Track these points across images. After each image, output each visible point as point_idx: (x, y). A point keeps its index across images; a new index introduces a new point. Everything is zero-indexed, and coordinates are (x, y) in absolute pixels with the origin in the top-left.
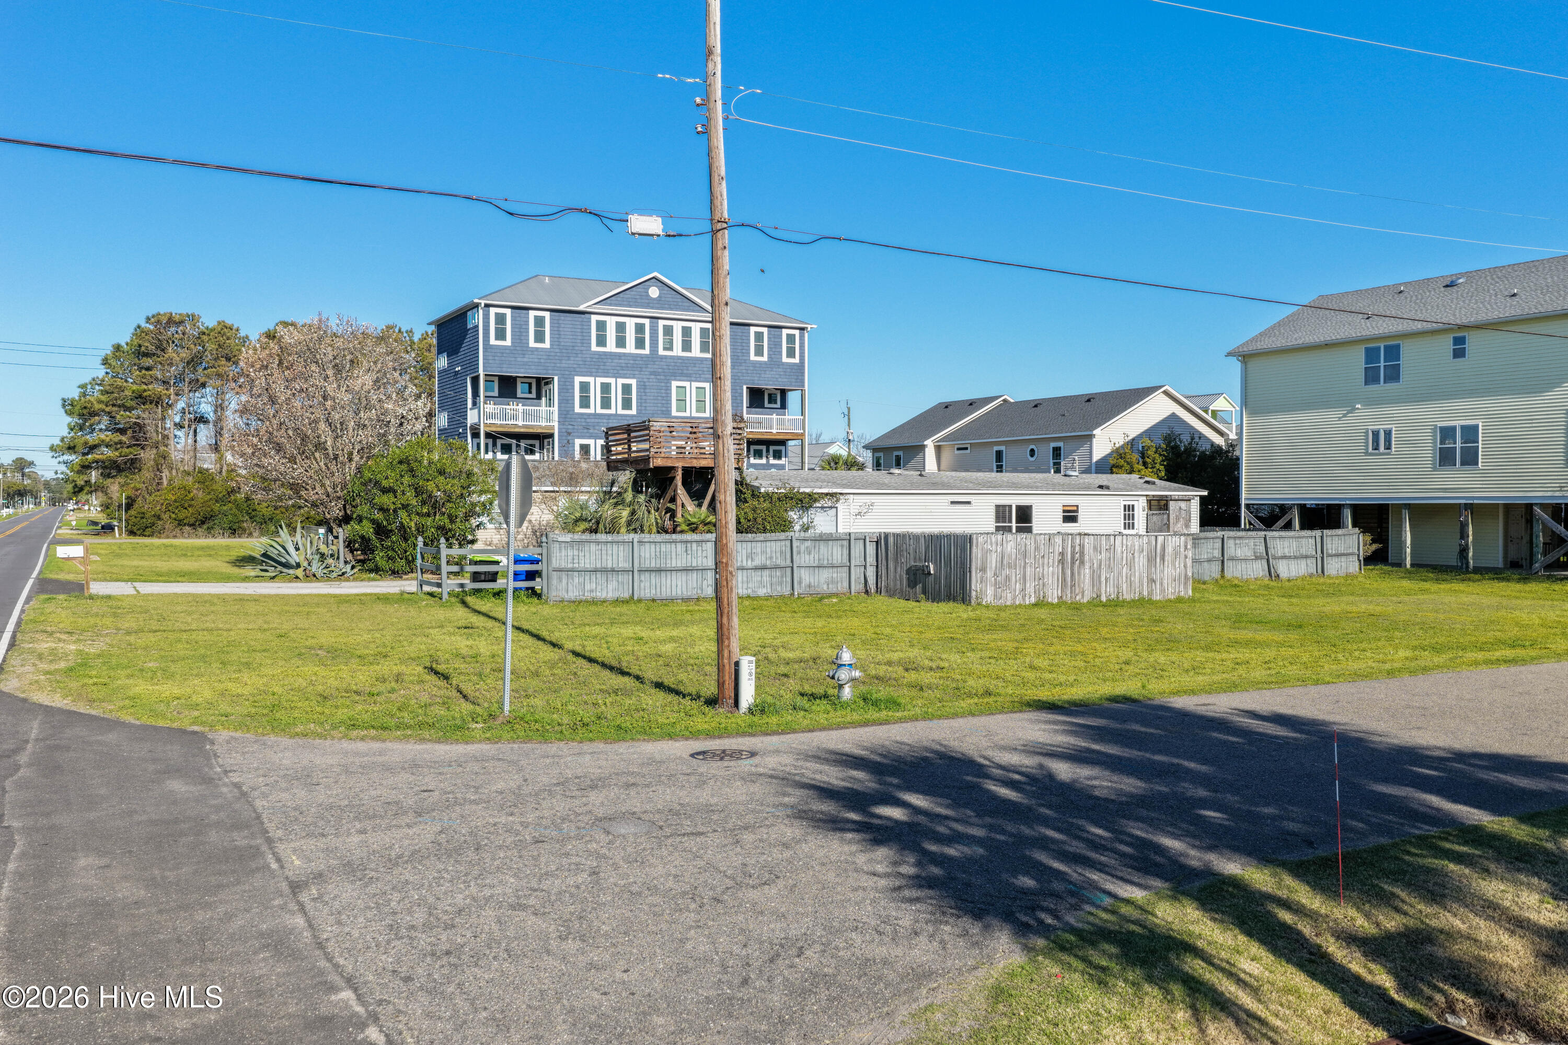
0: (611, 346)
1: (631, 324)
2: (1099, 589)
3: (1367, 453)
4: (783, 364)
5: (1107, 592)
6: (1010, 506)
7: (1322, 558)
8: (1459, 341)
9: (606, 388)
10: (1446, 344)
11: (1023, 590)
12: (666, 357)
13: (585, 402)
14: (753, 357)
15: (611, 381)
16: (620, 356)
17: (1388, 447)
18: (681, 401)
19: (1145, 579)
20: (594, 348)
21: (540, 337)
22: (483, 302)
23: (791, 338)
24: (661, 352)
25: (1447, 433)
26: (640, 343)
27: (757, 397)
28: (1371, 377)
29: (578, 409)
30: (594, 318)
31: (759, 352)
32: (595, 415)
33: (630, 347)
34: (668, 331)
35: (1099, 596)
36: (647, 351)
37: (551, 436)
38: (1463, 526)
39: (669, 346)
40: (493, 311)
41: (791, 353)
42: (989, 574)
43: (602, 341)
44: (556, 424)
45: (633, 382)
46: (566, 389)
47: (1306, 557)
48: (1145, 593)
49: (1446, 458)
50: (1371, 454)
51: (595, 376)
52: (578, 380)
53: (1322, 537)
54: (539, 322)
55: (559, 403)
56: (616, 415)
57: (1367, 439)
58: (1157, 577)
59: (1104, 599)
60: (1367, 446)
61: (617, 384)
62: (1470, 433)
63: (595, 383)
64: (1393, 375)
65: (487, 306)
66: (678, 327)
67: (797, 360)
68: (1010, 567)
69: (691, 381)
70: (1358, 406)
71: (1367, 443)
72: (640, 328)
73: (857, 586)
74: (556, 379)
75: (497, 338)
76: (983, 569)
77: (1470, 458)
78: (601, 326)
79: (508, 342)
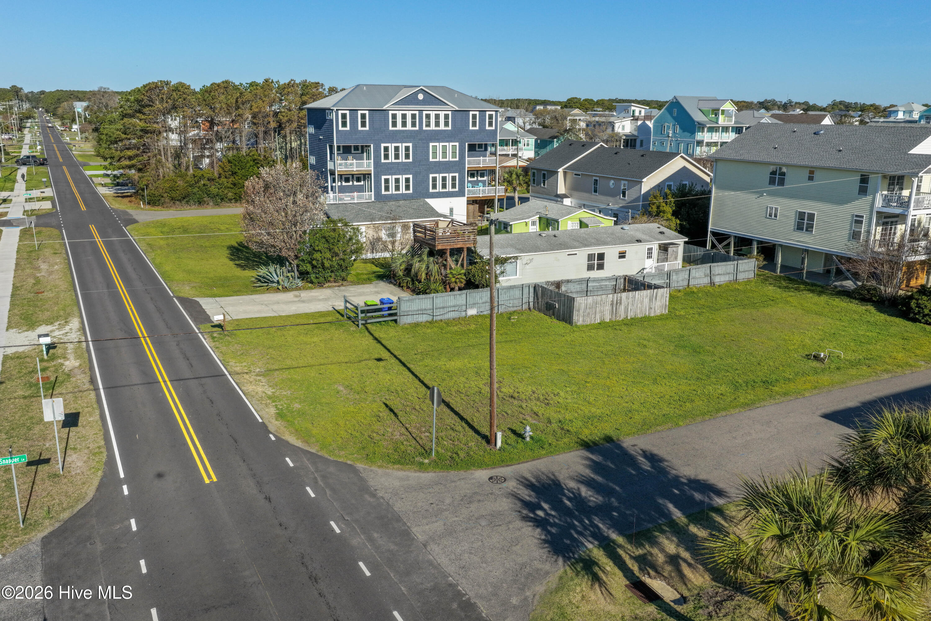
0: (399, 127)
1: (409, 114)
2: (627, 314)
3: (766, 217)
4: (487, 130)
5: (630, 315)
6: (595, 254)
7: (737, 274)
8: (812, 172)
9: (397, 149)
10: (806, 174)
11: (595, 317)
12: (427, 131)
13: (386, 157)
14: (471, 128)
15: (400, 145)
16: (403, 131)
17: (776, 216)
18: (435, 153)
19: (648, 308)
20: (391, 128)
21: (364, 124)
22: (335, 109)
23: (491, 117)
24: (424, 128)
25: (801, 215)
26: (414, 125)
27: (472, 148)
28: (772, 182)
29: (383, 161)
30: (391, 112)
31: (474, 124)
32: (392, 163)
33: (409, 127)
34: (428, 116)
35: (627, 317)
36: (417, 128)
37: (370, 174)
38: (803, 259)
39: (428, 125)
40: (340, 112)
41: (490, 124)
42: (581, 312)
43: (394, 124)
44: (372, 169)
45: (410, 145)
46: (377, 150)
47: (729, 274)
48: (647, 314)
49: (799, 227)
50: (768, 218)
51: (391, 143)
52: (383, 145)
53: (737, 264)
54: (363, 116)
55: (374, 158)
56: (402, 162)
57: (767, 211)
58: (653, 306)
59: (629, 318)
60: (767, 214)
61: (402, 146)
62: (811, 217)
63: (391, 146)
64: (782, 182)
65: (337, 110)
66: (433, 114)
67: (493, 128)
68: (590, 308)
69: (439, 142)
70: (765, 194)
71: (767, 212)
72: (413, 116)
73: (525, 307)
74: (372, 145)
75: (342, 126)
76: (579, 311)
77: (810, 228)
78: (394, 116)
79: (348, 128)
